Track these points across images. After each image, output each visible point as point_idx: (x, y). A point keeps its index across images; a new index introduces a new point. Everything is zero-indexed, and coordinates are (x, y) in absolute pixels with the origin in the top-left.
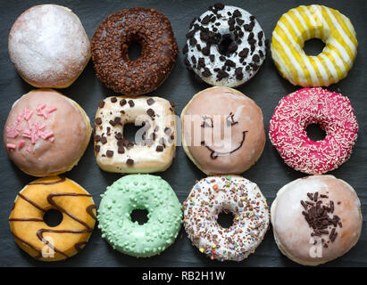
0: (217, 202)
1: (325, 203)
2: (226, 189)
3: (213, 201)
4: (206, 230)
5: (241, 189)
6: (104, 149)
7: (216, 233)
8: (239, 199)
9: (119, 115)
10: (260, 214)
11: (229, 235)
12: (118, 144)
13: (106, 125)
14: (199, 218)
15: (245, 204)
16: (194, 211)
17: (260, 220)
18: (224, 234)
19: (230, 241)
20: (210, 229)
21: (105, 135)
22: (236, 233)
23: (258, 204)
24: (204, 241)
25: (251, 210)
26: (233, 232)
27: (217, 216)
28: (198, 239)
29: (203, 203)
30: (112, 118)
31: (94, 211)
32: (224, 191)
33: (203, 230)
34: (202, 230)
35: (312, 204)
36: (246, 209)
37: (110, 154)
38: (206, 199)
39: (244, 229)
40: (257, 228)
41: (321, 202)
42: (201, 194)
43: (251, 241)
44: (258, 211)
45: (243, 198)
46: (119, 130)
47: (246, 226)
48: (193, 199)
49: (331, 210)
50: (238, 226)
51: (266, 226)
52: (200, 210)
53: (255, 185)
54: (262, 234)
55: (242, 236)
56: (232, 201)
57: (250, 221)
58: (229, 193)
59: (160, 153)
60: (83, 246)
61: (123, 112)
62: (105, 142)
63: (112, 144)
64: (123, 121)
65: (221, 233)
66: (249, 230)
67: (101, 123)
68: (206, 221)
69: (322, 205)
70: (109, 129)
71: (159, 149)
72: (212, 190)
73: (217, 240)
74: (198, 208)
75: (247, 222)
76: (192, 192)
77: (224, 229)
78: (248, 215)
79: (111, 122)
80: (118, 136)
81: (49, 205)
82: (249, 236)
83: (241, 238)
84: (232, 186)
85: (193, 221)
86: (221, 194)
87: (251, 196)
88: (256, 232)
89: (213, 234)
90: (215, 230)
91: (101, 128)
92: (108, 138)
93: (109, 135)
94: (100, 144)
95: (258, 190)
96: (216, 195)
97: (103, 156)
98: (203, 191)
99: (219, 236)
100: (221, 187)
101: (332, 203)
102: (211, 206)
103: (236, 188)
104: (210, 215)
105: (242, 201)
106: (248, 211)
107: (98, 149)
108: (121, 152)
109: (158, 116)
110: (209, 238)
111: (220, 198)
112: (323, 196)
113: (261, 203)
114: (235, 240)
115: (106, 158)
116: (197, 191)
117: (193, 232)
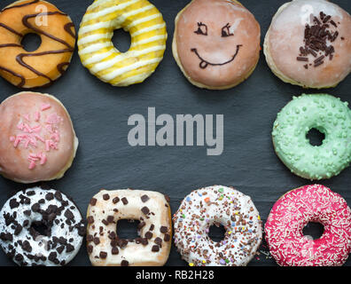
0: (208, 216)
1: (331, 29)
2: (218, 202)
3: (204, 214)
4: (197, 244)
5: (233, 202)
6: (97, 250)
7: (207, 247)
8: (232, 213)
9: (112, 213)
10: (253, 228)
11: (220, 249)
12: (112, 244)
13: (98, 224)
14: (189, 232)
15: (237, 218)
16: (184, 224)
17: (253, 235)
18: (215, 249)
19: (221, 256)
20: (200, 243)
21: (98, 236)
22: (227, 248)
23: (251, 218)
24: (194, 256)
25: (244, 224)
26: (224, 246)
27: (208, 230)
28: (188, 253)
29: (194, 216)
30: (105, 217)
31: (73, 29)
32: (217, 204)
33: (194, 244)
34: (192, 244)
35: (319, 23)
36: (238, 224)
37: (103, 255)
38: (198, 212)
39: (236, 244)
40: (249, 244)
41: (328, 26)
42: (192, 206)
43: (243, 257)
44: (251, 226)
45: (236, 212)
46: (112, 228)
47: (239, 242)
48: (184, 211)
49: (332, 39)
50: (229, 240)
51: (259, 241)
52: (191, 223)
53: (248, 198)
54: (254, 250)
55: (233, 251)
56: (224, 215)
57: (242, 235)
58: (221, 207)
59: (156, 253)
60: (67, 67)
61: (116, 210)
62: (97, 242)
63: (105, 245)
64: (116, 219)
65: (212, 247)
66: (241, 246)
67: (93, 221)
68: (197, 235)
69: (327, 29)
70: (101, 229)
71: (155, 249)
72: (204, 203)
73: (208, 255)
74: (189, 221)
75: (240, 237)
76: (183, 204)
77: (215, 243)
78: (241, 229)
79: (103, 221)
80: (111, 235)
81: (26, 28)
82: (241, 252)
83: (233, 253)
84: (225, 199)
85: (183, 234)
86: (213, 207)
87: (244, 210)
88: (248, 247)
89: (204, 248)
90: (206, 244)
91: (94, 227)
92: (101, 238)
93: (102, 235)
94: (92, 244)
95: (252, 204)
96: (207, 208)
97: (96, 257)
98: (194, 203)
99: (210, 251)
100: (212, 200)
101: (337, 33)
102: (202, 220)
103: (229, 201)
104: (200, 230)
105: (234, 215)
106: (241, 226)
107: (91, 249)
108: (115, 252)
109: (153, 214)
110: (199, 253)
111: (212, 212)
112: (333, 23)
113: (254, 218)
114: (227, 255)
115: (99, 260)
116: (187, 203)
117: (183, 246)
